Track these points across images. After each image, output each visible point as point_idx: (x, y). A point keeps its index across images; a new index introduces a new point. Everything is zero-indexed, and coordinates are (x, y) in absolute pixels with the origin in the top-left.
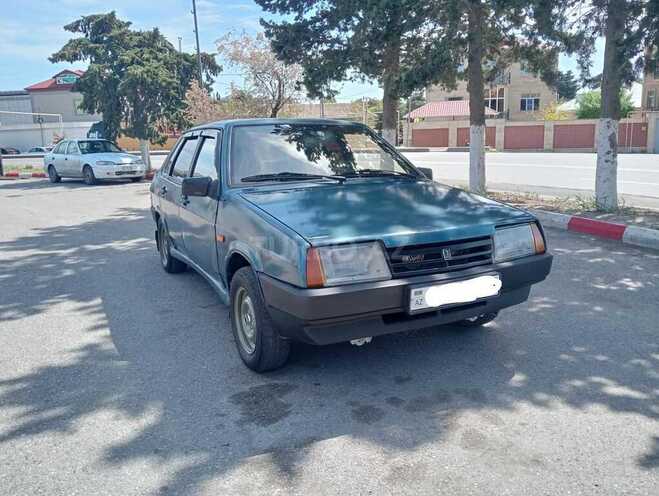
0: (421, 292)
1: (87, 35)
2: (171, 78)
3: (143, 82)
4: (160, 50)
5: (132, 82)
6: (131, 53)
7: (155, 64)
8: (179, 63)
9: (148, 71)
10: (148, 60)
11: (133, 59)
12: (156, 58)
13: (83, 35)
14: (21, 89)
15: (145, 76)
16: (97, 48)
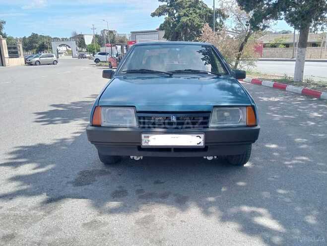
0: (148, 137)
1: (168, 3)
2: (201, 22)
3: (187, 25)
4: (200, 9)
5: (182, 25)
6: (184, 11)
7: (194, 15)
8: (206, 15)
9: (190, 19)
10: (191, 14)
11: (185, 13)
12: (195, 13)
13: (166, 4)
14: (154, 29)
15: (188, 22)
16: (169, 9)
